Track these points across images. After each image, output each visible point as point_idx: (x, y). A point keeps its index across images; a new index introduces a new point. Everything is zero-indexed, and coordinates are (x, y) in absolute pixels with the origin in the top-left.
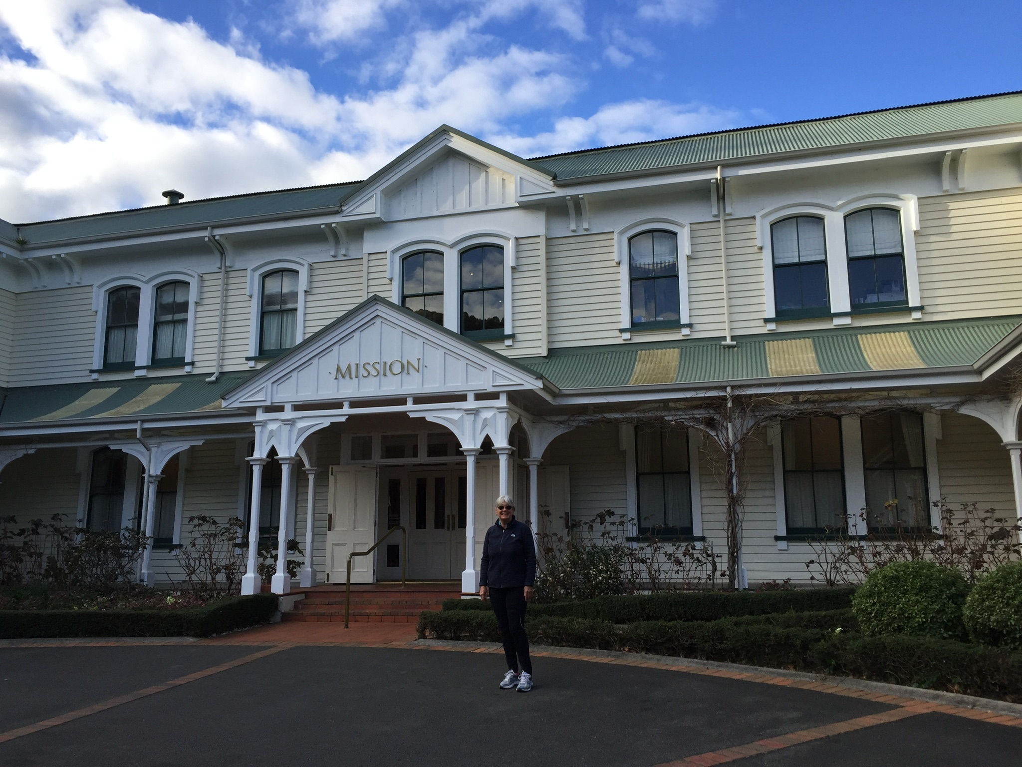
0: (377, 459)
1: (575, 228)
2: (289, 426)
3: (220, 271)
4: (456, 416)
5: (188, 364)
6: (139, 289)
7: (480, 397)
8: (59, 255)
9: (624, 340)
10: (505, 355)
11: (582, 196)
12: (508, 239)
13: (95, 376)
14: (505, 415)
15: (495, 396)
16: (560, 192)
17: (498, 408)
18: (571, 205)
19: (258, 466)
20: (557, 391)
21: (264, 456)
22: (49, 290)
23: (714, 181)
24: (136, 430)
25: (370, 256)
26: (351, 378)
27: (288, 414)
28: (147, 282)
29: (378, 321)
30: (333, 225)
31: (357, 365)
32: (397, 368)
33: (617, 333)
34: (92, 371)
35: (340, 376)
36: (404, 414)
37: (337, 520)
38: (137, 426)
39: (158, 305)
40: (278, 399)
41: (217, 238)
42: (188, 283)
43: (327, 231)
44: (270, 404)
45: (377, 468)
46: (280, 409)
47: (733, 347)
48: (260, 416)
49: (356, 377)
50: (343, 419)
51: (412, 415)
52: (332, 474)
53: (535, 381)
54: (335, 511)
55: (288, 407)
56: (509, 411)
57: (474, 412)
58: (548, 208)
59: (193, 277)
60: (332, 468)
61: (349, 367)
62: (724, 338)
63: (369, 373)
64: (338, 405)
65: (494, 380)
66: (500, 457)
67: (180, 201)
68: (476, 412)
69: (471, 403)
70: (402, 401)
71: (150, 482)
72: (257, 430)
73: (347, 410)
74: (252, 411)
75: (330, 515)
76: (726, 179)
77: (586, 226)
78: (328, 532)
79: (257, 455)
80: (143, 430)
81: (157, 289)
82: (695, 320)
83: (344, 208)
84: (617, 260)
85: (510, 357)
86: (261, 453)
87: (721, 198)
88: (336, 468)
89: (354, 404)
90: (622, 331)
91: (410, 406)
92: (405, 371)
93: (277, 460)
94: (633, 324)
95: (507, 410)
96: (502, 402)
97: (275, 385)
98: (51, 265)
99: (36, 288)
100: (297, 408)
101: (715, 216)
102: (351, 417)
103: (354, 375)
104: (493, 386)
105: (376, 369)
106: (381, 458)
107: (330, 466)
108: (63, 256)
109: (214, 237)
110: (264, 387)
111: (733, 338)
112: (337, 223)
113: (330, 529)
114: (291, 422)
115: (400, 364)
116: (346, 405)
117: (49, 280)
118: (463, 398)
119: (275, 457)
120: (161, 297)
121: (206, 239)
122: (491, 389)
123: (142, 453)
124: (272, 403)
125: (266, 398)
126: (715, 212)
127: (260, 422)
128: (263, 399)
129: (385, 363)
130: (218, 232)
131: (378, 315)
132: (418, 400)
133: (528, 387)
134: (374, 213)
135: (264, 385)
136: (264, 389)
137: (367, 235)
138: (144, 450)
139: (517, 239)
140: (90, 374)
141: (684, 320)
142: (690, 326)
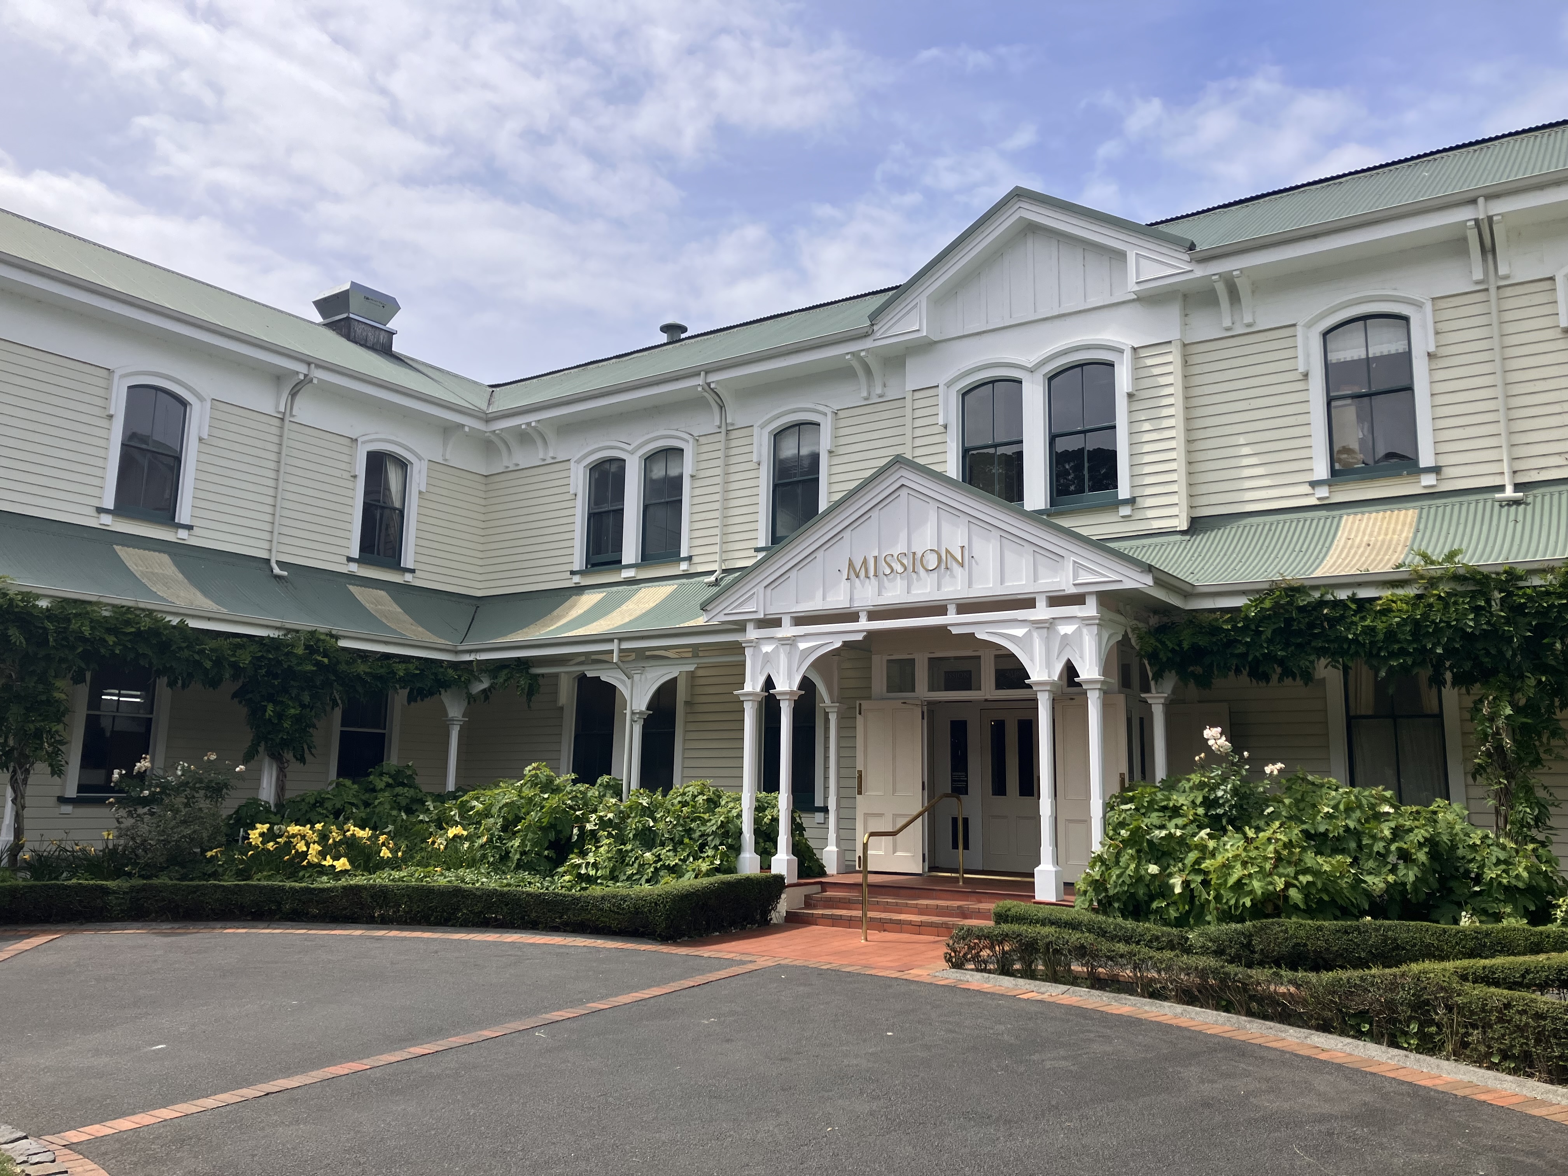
0: (923, 691)
1: (1230, 324)
2: (788, 647)
3: (719, 430)
4: (1019, 632)
5: (684, 559)
6: (625, 461)
7: (1056, 601)
8: (529, 424)
9: (1319, 499)
10: (1085, 534)
11: (1238, 272)
12: (1121, 351)
13: (576, 579)
14: (1095, 629)
15: (1078, 599)
16: (1200, 272)
17: (1083, 619)
18: (1221, 289)
19: (750, 703)
20: (1188, 588)
21: (758, 689)
22: (523, 469)
23: (1473, 223)
24: (612, 652)
25: (916, 393)
26: (868, 578)
27: (787, 630)
28: (632, 453)
29: (904, 492)
30: (863, 354)
31: (876, 558)
32: (932, 561)
33: (1307, 489)
34: (573, 573)
35: (853, 576)
36: (943, 630)
37: (869, 781)
38: (614, 646)
39: (648, 480)
40: (773, 610)
41: (712, 386)
42: (682, 450)
43: (855, 364)
44: (762, 616)
45: (922, 705)
46: (776, 623)
47: (1517, 502)
48: (752, 633)
49: (876, 575)
50: (859, 637)
51: (955, 631)
52: (860, 714)
53: (1141, 575)
54: (865, 766)
55: (786, 621)
56: (1102, 624)
57: (1047, 625)
58: (1185, 296)
59: (688, 441)
60: (860, 704)
61: (865, 562)
62: (1501, 488)
63: (892, 571)
64: (853, 617)
65: (1076, 576)
66: (1089, 694)
67: (683, 336)
68: (1049, 625)
69: (1042, 612)
70: (940, 609)
71: (633, 721)
72: (748, 652)
73: (864, 624)
74: (740, 626)
75: (860, 772)
76: (1495, 218)
77: (1248, 319)
78: (857, 796)
79: (748, 687)
80: (621, 651)
81: (645, 460)
82: (1443, 461)
83: (875, 328)
84: (1301, 369)
85: (1094, 538)
86: (753, 685)
87: (1489, 250)
88: (865, 704)
89: (873, 615)
90: (1314, 484)
91: (951, 618)
92: (943, 566)
93: (773, 696)
94: (1334, 472)
95: (1097, 621)
96: (1090, 609)
97: (769, 589)
98: (524, 437)
99: (507, 467)
100: (800, 620)
101: (1478, 283)
102: (871, 635)
103: (872, 572)
104: (1074, 585)
105: (902, 564)
106: (929, 691)
107: (858, 702)
108: (533, 424)
109: (709, 384)
110: (754, 593)
111: (1518, 487)
112: (867, 350)
113: (860, 793)
114: (791, 642)
115: (935, 556)
116: (863, 617)
117: (523, 458)
118: (1029, 603)
119: (771, 691)
120: (651, 471)
121: (700, 389)
122: (1073, 590)
123: (623, 682)
124: (765, 615)
125: (757, 608)
126: (1478, 275)
127: (751, 641)
128: (754, 610)
129: (914, 553)
130: (713, 378)
131: (903, 485)
132: (965, 607)
133: (1129, 584)
134: (918, 330)
135: (755, 590)
136: (755, 596)
137: (910, 364)
138: (626, 678)
139: (1135, 349)
140: (570, 576)
141: (1426, 459)
142: (1436, 470)
